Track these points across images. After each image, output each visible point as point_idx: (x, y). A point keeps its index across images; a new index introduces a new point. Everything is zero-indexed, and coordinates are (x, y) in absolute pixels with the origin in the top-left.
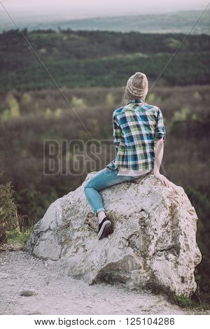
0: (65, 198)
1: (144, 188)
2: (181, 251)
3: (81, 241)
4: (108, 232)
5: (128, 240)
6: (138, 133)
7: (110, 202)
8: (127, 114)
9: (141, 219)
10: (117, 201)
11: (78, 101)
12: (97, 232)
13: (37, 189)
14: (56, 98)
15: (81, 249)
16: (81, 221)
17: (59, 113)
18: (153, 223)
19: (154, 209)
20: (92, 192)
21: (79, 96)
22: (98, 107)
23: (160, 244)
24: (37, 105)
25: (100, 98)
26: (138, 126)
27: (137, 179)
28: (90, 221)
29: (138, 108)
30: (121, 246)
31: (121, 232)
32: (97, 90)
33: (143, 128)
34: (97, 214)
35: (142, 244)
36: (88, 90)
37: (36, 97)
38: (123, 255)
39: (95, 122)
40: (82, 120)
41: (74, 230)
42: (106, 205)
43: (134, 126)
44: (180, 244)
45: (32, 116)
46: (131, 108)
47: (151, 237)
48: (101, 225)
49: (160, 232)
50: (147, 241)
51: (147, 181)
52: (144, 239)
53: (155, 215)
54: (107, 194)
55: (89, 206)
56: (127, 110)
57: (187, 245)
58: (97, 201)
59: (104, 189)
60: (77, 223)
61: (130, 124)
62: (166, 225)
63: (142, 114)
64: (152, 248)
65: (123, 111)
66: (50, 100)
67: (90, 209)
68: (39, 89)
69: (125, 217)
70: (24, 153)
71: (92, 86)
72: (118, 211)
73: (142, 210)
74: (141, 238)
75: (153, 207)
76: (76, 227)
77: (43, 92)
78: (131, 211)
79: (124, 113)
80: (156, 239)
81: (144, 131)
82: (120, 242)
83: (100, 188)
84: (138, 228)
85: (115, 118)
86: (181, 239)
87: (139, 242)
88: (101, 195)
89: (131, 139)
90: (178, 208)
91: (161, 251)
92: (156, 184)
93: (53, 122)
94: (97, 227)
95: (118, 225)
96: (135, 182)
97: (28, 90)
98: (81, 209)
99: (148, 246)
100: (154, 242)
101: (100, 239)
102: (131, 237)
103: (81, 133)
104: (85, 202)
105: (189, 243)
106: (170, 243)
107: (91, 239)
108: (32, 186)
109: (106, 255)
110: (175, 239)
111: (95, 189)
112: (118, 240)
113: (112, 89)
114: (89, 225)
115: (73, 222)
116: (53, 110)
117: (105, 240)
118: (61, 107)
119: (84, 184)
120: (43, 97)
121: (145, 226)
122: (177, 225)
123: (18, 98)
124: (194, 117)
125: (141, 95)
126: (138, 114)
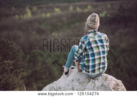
6: (98, 51)
8: (91, 40)
11: (57, 10)
14: (48, 8)
17: (48, 15)
21: (58, 7)
22: (66, 12)
24: (39, 12)
25: (67, 8)
26: (98, 47)
29: (96, 36)
32: (65, 4)
33: (100, 48)
37: (39, 8)
39: (65, 18)
40: (59, 18)
43: (96, 47)
45: (37, 17)
46: (92, 36)
56: (91, 37)
66: (45, 9)
68: (40, 4)
70: (34, 33)
71: (63, 2)
79: (89, 39)
81: (101, 50)
93: (46, 19)
97: (35, 5)
103: (59, 24)
108: (38, 47)
116: (46, 13)
118: (50, 12)
120: (42, 8)
123: (31, 9)
124: (109, 15)
125: (95, 27)
126: (97, 39)
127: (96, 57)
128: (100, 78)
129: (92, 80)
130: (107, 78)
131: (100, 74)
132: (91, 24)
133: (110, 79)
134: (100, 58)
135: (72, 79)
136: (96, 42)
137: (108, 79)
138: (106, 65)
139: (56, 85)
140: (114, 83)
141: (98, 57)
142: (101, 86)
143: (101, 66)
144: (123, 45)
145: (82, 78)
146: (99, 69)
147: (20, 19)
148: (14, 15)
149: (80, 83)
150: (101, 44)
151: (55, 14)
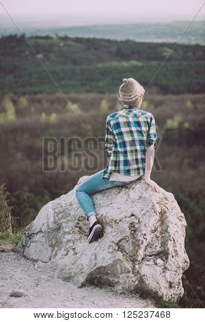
0: (57, 201)
1: (134, 193)
2: (170, 257)
3: (71, 244)
4: (98, 235)
5: (117, 244)
6: (130, 139)
7: (101, 206)
8: (121, 120)
9: (131, 224)
10: (108, 206)
11: (73, 107)
12: (88, 236)
13: (31, 191)
14: (52, 102)
15: (71, 252)
16: (71, 224)
17: (54, 117)
18: (142, 228)
19: (144, 215)
20: (84, 196)
21: (74, 101)
22: (92, 113)
23: (149, 249)
24: (33, 109)
25: (95, 104)
26: (131, 132)
27: (129, 184)
28: (81, 224)
29: (131, 115)
30: (111, 250)
31: (111, 236)
32: (91, 96)
34: (88, 217)
35: (131, 249)
36: (83, 96)
37: (32, 101)
38: (113, 259)
39: (89, 127)
40: (75, 125)
41: (65, 233)
42: (97, 209)
43: (127, 132)
44: (168, 249)
45: (27, 120)
46: (124, 114)
47: (141, 242)
48: (91, 229)
49: (149, 237)
50: (137, 245)
51: (138, 186)
52: (134, 243)
53: (145, 220)
54: (99, 198)
55: (80, 209)
56: (121, 116)
57: (176, 251)
58: (88, 205)
59: (95, 193)
60: (68, 226)
61: (124, 129)
62: (155, 231)
63: (136, 120)
64: (141, 253)
65: (117, 116)
66: (46, 105)
67: (81, 213)
68: (35, 93)
69: (115, 221)
70: (19, 156)
71: (87, 91)
72: (109, 215)
73: (133, 215)
74: (130, 242)
75: (143, 213)
76: (67, 230)
77: (39, 96)
78: (122, 216)
79: (118, 118)
80: (145, 243)
82: (109, 246)
83: (91, 192)
84: (128, 232)
85: (109, 123)
86: (170, 245)
87: (128, 247)
88: (92, 199)
89: (124, 144)
90: (168, 214)
91: (150, 256)
92: (146, 189)
93: (48, 126)
94: (87, 231)
95: (108, 230)
96: (126, 188)
97: (24, 94)
98: (72, 213)
99: (137, 251)
100: (143, 247)
101: (90, 242)
102: (120, 241)
104: (76, 205)
105: (178, 248)
106: (158, 249)
107: (81, 242)
108: (26, 188)
109: (96, 258)
110: (164, 244)
111: (87, 193)
112: (108, 244)
113: (107, 95)
114: (80, 228)
115: (64, 225)
116: (49, 114)
117: (95, 244)
118: (56, 111)
119: (76, 187)
120: (39, 101)
121: (135, 231)
122: (166, 231)
123: (15, 102)
126: (131, 120)
127: (129, 148)
134: (136, 151)
136: (128, 124)
142: (138, 198)
150: (139, 129)
151: (68, 116)
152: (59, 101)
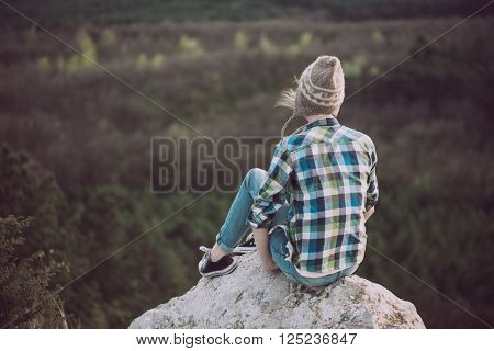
6: (335, 191)
8: (316, 151)
11: (190, 44)
13: (123, 182)
14: (155, 37)
17: (158, 61)
21: (192, 34)
22: (220, 53)
24: (125, 48)
25: (224, 39)
26: (337, 177)
29: (336, 137)
32: (220, 25)
36: (206, 26)
37: (124, 36)
39: (216, 76)
40: (194, 73)
43: (331, 177)
45: (116, 66)
56: (314, 141)
61: (321, 171)
65: (304, 141)
66: (145, 41)
68: (128, 22)
70: (103, 124)
77: (134, 27)
79: (308, 147)
81: (348, 189)
89: (319, 204)
93: (149, 75)
96: (312, 293)
97: (110, 23)
103: (195, 94)
108: (114, 177)
113: (245, 24)
116: (150, 56)
118: (164, 52)
120: (135, 35)
123: (95, 38)
124: (374, 71)
125: (331, 104)
127: (330, 213)
128: (338, 290)
129: (307, 296)
130: (362, 292)
131: (339, 278)
132: (319, 96)
133: (374, 297)
134: (342, 219)
135: (236, 290)
136: (331, 160)
137: (365, 297)
138: (362, 247)
139: (178, 311)
140: (387, 310)
141: (337, 212)
142: (339, 319)
143: (344, 248)
144: (423, 181)
145: (274, 290)
146: (336, 257)
147: (55, 72)
148: (34, 56)
149: (264, 308)
151: (183, 58)
152: (166, 34)
